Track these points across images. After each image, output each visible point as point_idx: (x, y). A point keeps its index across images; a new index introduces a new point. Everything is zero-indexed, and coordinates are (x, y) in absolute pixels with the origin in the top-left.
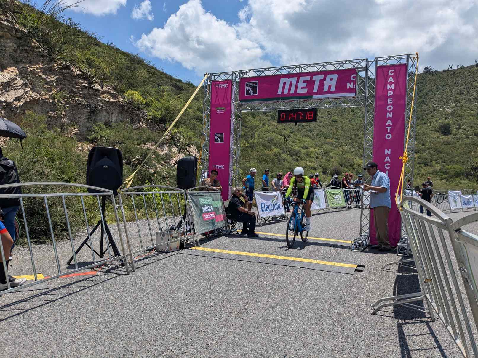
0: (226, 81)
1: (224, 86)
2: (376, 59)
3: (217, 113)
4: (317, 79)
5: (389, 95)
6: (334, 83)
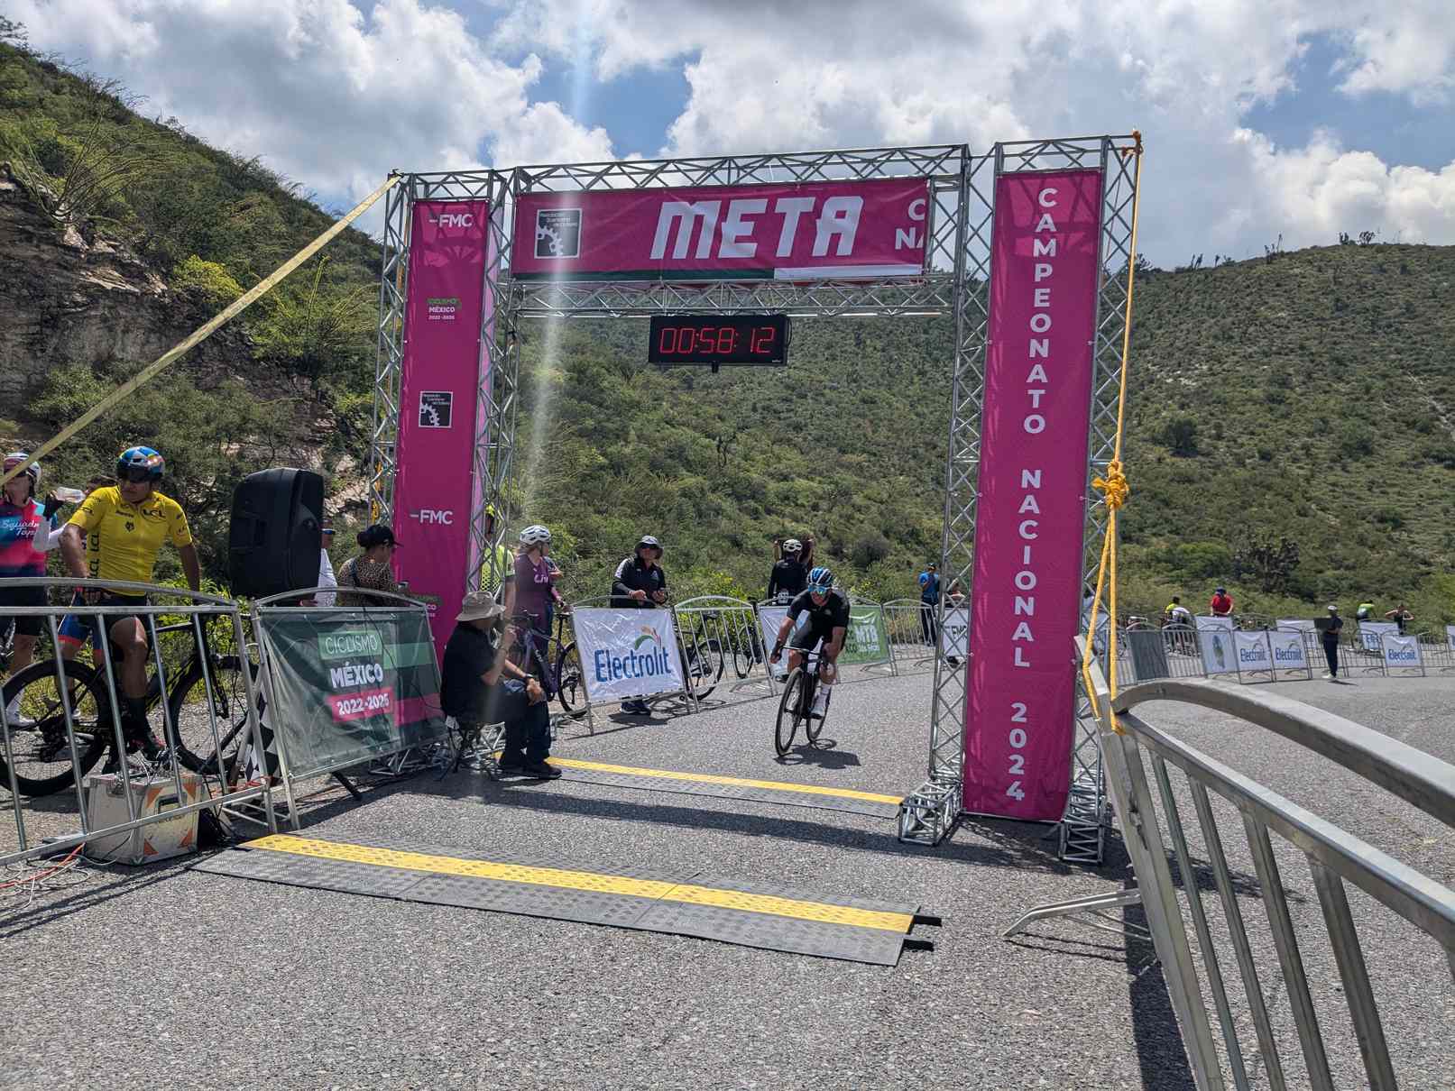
0: (464, 203)
1: (461, 220)
2: (998, 146)
3: (431, 317)
4: (792, 209)
5: (1038, 276)
6: (849, 226)
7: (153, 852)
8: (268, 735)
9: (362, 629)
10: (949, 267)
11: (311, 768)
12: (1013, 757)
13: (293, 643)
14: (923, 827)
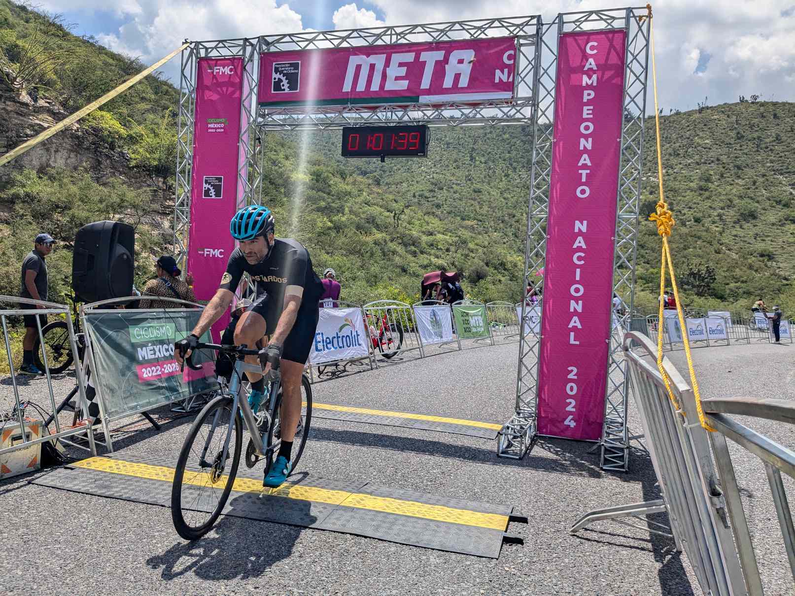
0: (229, 59)
1: (227, 70)
2: (560, 16)
3: (209, 131)
4: (430, 58)
5: (586, 98)
6: (466, 70)
7: (8, 471)
8: (91, 393)
9: (161, 323)
10: (529, 94)
11: (123, 412)
12: (568, 401)
13: (110, 333)
14: (512, 445)
